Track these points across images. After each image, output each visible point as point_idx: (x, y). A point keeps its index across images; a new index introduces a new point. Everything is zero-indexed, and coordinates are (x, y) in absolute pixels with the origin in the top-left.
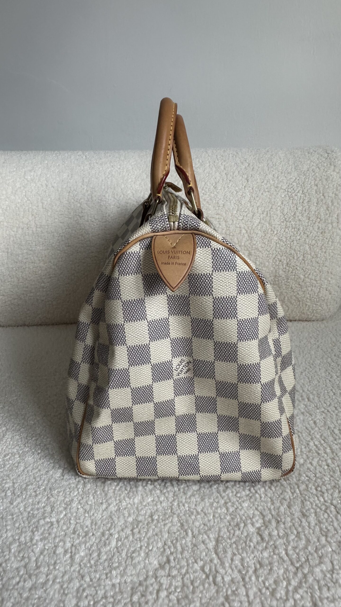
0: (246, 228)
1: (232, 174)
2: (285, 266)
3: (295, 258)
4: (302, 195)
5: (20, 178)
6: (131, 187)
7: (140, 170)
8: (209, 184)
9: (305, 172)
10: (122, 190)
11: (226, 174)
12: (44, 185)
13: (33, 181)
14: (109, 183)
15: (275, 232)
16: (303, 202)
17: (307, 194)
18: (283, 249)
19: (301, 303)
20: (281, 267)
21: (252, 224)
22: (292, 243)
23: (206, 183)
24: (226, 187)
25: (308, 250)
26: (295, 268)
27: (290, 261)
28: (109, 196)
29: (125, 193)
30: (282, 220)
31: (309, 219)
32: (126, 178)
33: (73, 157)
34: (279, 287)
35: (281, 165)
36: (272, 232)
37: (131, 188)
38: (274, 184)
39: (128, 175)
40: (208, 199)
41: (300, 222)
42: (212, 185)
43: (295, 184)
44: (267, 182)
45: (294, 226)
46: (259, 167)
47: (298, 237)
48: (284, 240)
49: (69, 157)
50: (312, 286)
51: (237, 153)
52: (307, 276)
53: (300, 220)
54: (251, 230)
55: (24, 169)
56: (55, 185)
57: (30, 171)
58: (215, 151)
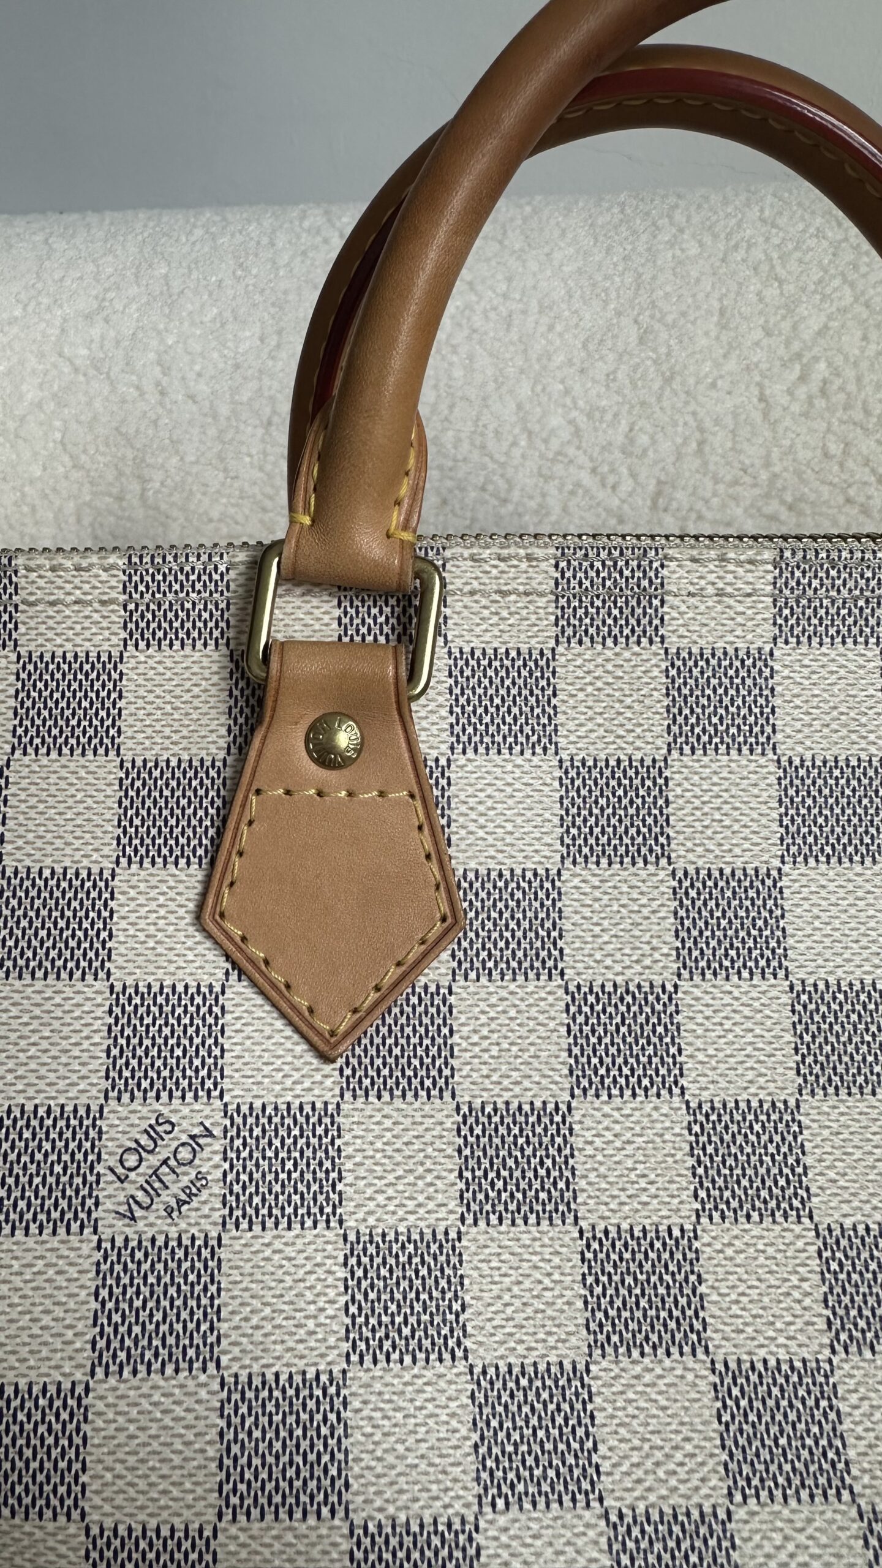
5: (41, 356)
6: (567, 392)
7: (606, 303)
10: (519, 407)
12: (148, 386)
13: (97, 369)
14: (458, 373)
28: (458, 441)
29: (537, 428)
32: (538, 346)
33: (281, 240)
37: (568, 401)
39: (551, 328)
49: (265, 240)
55: (61, 306)
56: (203, 388)
57: (88, 317)
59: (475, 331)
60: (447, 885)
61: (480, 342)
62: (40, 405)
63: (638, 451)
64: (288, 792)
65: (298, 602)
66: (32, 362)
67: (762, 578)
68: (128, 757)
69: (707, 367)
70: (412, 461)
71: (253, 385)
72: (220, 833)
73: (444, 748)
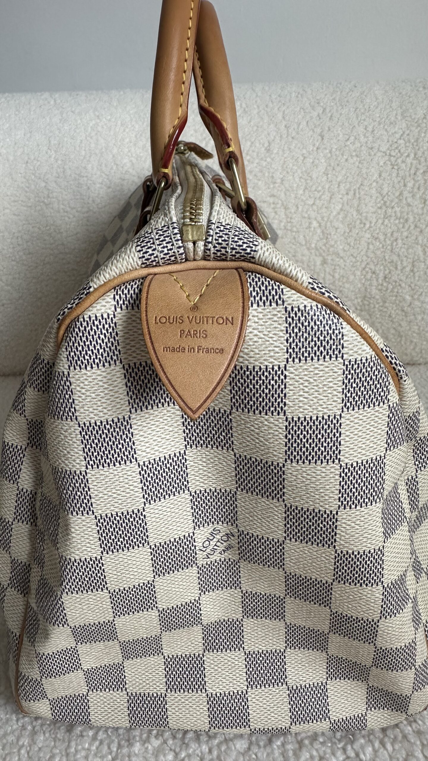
0: (319, 219)
1: (296, 126)
2: (380, 282)
3: (399, 268)
4: (415, 162)
6: (129, 151)
8: (258, 145)
9: (420, 122)
10: (114, 156)
11: (286, 126)
14: (93, 145)
15: (368, 226)
16: (415, 174)
17: (422, 160)
18: (379, 253)
19: (404, 338)
20: (375, 283)
21: (329, 212)
22: (395, 244)
24: (286, 148)
25: (421, 254)
26: (397, 284)
27: (390, 273)
28: (93, 169)
29: (119, 163)
30: (379, 205)
31: (424, 203)
32: (120, 136)
33: (33, 102)
34: (370, 315)
35: (378, 110)
36: (362, 226)
37: (130, 154)
38: (366, 143)
39: (124, 131)
40: (257, 170)
41: (410, 208)
42: (263, 145)
43: (402, 142)
44: (356, 139)
45: (399, 214)
46: (341, 114)
47: (405, 234)
48: (382, 237)
49: (27, 102)
50: (424, 313)
51: (304, 90)
52: (416, 297)
53: (409, 205)
54: (326, 222)
58: (267, 88)
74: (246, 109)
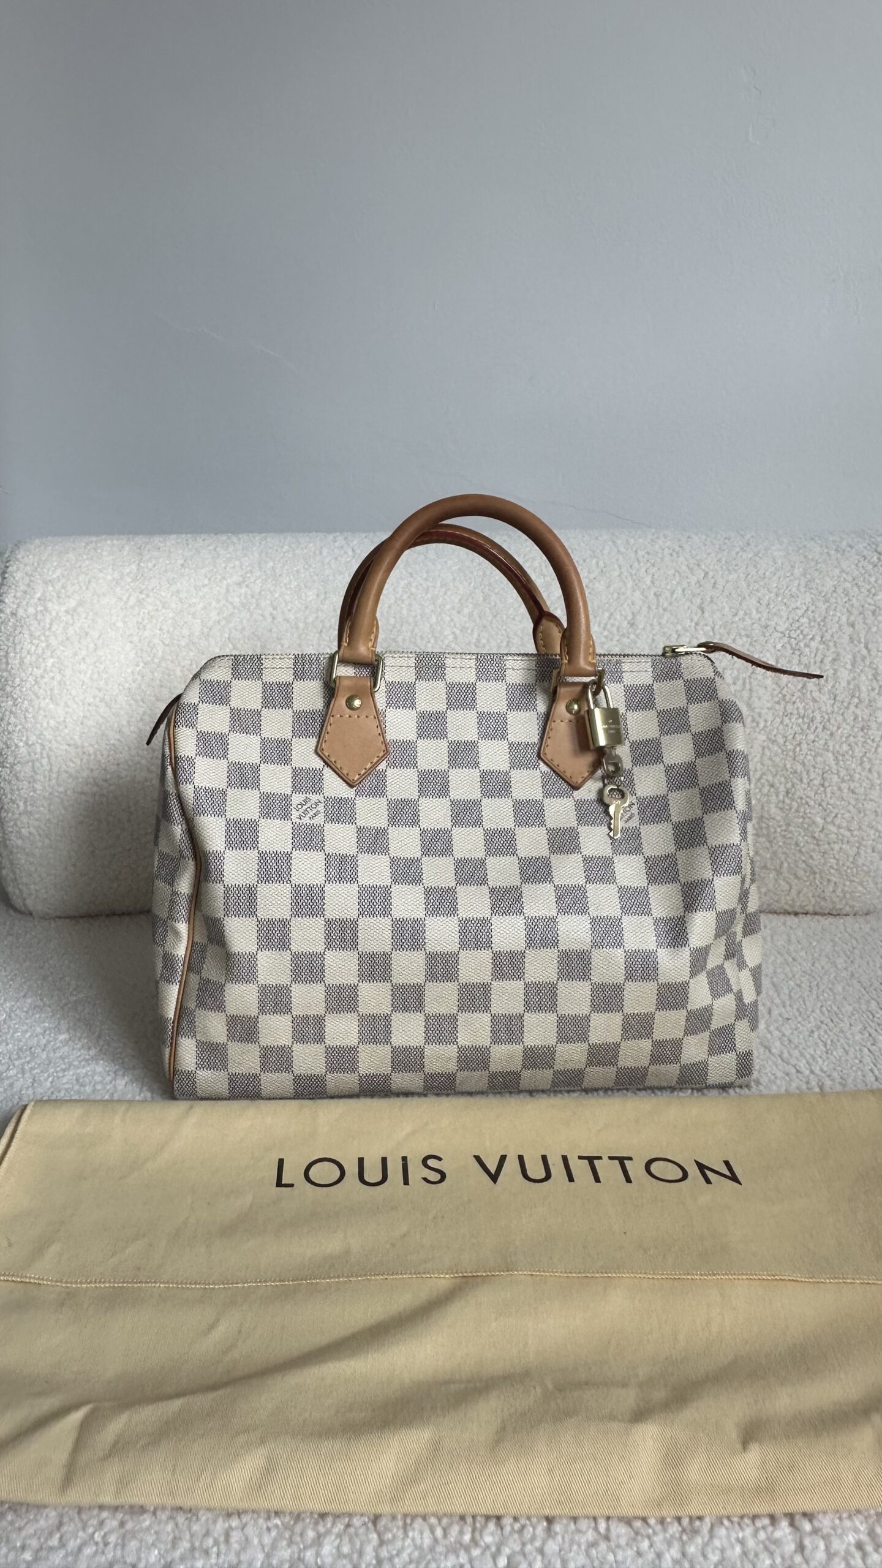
1: (668, 594)
2: (781, 797)
3: (805, 781)
4: (821, 647)
5: (218, 601)
6: (452, 620)
7: (470, 583)
8: (618, 617)
9: (829, 595)
10: (431, 626)
11: (655, 594)
12: (267, 615)
13: (244, 607)
14: (405, 612)
15: (762, 725)
16: (821, 662)
17: (831, 644)
18: (777, 759)
19: (818, 876)
20: (774, 798)
22: (798, 749)
23: (611, 614)
24: (655, 623)
25: (833, 763)
26: (804, 801)
27: (793, 786)
28: (404, 640)
30: (777, 699)
31: (835, 699)
32: (440, 601)
33: (325, 551)
34: (770, 842)
35: (775, 578)
36: (755, 724)
37: (452, 624)
38: (760, 619)
39: (445, 593)
41: (816, 704)
42: (626, 618)
43: (804, 620)
44: (746, 614)
45: (802, 712)
46: (727, 582)
47: (812, 737)
48: (781, 741)
49: (318, 552)
50: (842, 840)
51: (681, 547)
52: (829, 820)
53: (814, 700)
55: (226, 580)
56: (291, 616)
57: (239, 584)
58: (632, 541)
59: (412, 594)
60: (384, 742)
61: (415, 599)
62: (219, 622)
63: (482, 645)
64: (341, 716)
65: (343, 668)
66: (214, 604)
67: (473, 663)
68: (295, 709)
69: (511, 611)
70: (375, 629)
71: (314, 615)
72: (322, 729)
73: (384, 707)
74: (604, 570)
